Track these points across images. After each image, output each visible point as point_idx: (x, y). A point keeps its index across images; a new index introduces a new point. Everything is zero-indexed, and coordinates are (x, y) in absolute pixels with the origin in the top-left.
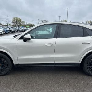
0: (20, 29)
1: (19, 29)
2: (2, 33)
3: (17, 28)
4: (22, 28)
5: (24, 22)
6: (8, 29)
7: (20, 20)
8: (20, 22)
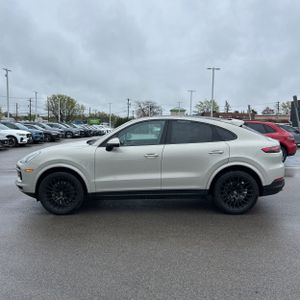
0: (74, 130)
1: (70, 128)
2: (26, 140)
3: (64, 127)
4: (79, 127)
5: (83, 108)
6: (40, 130)
7: (71, 103)
8: (72, 107)
